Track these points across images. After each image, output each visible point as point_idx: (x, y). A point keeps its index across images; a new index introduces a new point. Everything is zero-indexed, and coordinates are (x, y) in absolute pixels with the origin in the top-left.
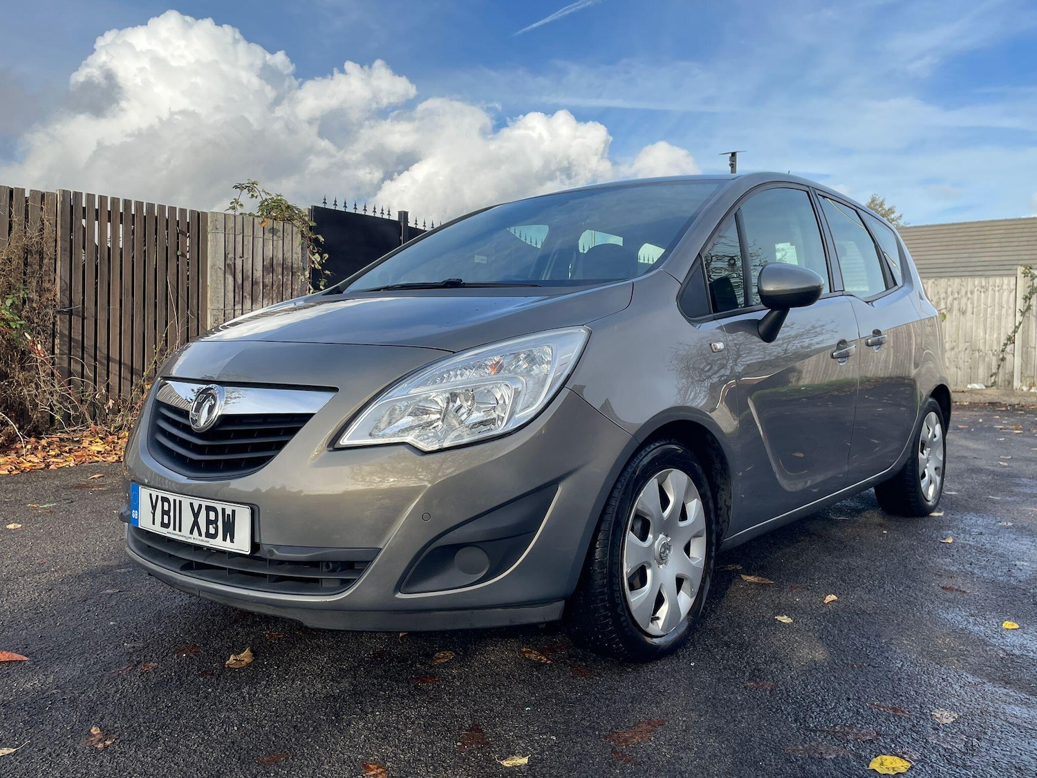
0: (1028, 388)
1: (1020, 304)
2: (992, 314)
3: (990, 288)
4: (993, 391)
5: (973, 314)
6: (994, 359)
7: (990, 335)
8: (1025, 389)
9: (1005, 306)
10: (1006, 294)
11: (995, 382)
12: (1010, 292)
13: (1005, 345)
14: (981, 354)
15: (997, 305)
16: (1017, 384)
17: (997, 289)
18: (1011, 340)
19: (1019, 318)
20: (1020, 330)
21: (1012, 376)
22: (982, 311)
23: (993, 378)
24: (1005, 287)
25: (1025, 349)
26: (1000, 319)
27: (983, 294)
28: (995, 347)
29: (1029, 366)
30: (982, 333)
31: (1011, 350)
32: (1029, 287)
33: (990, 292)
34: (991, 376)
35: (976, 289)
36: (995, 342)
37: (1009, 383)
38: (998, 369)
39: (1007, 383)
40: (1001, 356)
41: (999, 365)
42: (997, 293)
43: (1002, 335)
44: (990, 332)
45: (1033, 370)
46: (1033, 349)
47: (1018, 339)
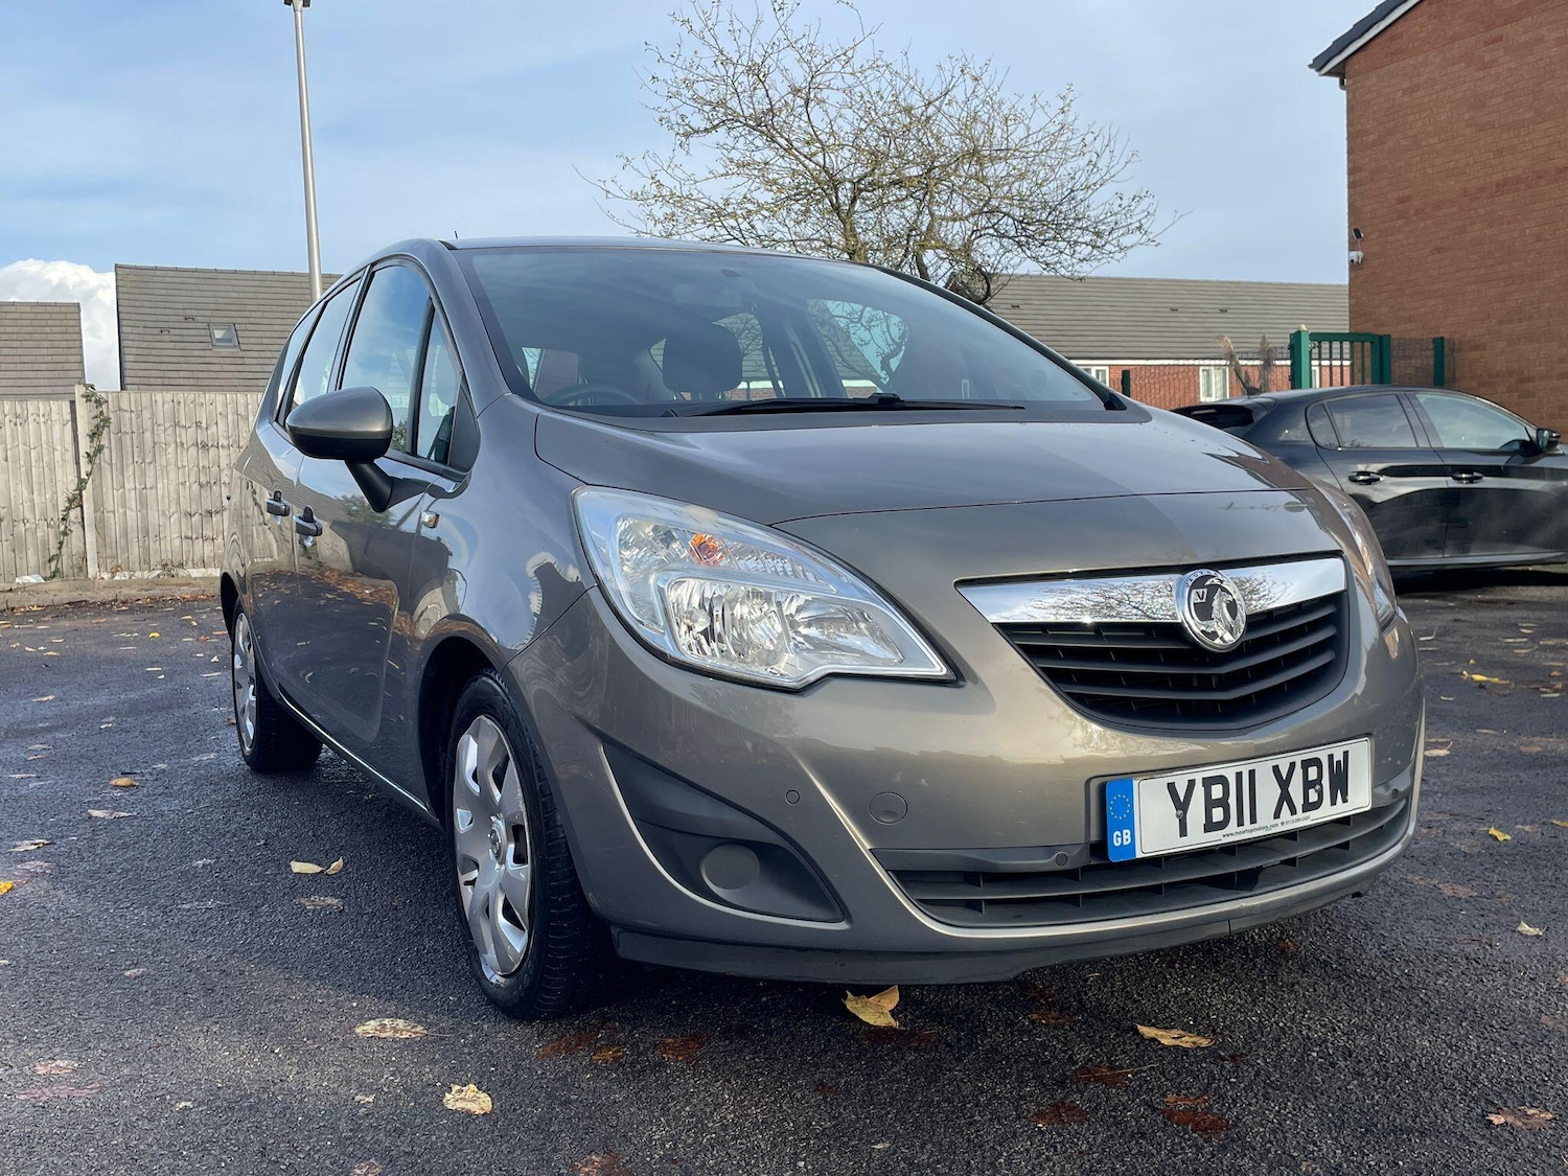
0: (110, 575)
1: (85, 445)
2: (40, 458)
3: (31, 419)
4: (55, 584)
5: (6, 460)
6: (51, 532)
7: (40, 495)
8: (106, 576)
9: (59, 448)
10: (57, 428)
11: (57, 570)
12: (64, 425)
13: (68, 509)
14: (28, 525)
15: (44, 446)
16: (92, 570)
17: (42, 419)
18: (76, 501)
19: (85, 467)
20: (89, 485)
21: (85, 558)
22: (22, 457)
23: (53, 564)
24: (54, 416)
25: (99, 514)
26: (53, 470)
27: (19, 428)
28: (50, 515)
29: (108, 541)
30: (26, 493)
31: (76, 518)
32: (96, 417)
33: (32, 426)
34: (50, 561)
35: (7, 419)
36: (49, 505)
37: (80, 569)
38: (60, 548)
39: (76, 570)
40: (62, 528)
41: (61, 543)
42: (43, 427)
43: (59, 494)
44: (40, 491)
45: (114, 546)
46: (111, 515)
47: (87, 499)
